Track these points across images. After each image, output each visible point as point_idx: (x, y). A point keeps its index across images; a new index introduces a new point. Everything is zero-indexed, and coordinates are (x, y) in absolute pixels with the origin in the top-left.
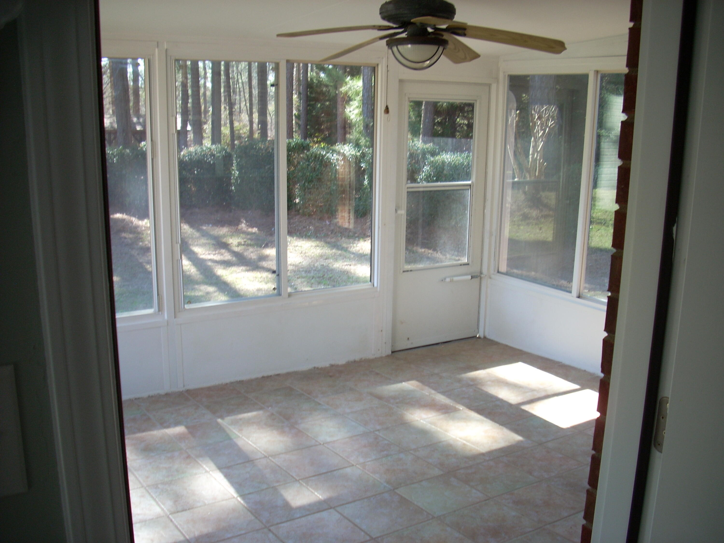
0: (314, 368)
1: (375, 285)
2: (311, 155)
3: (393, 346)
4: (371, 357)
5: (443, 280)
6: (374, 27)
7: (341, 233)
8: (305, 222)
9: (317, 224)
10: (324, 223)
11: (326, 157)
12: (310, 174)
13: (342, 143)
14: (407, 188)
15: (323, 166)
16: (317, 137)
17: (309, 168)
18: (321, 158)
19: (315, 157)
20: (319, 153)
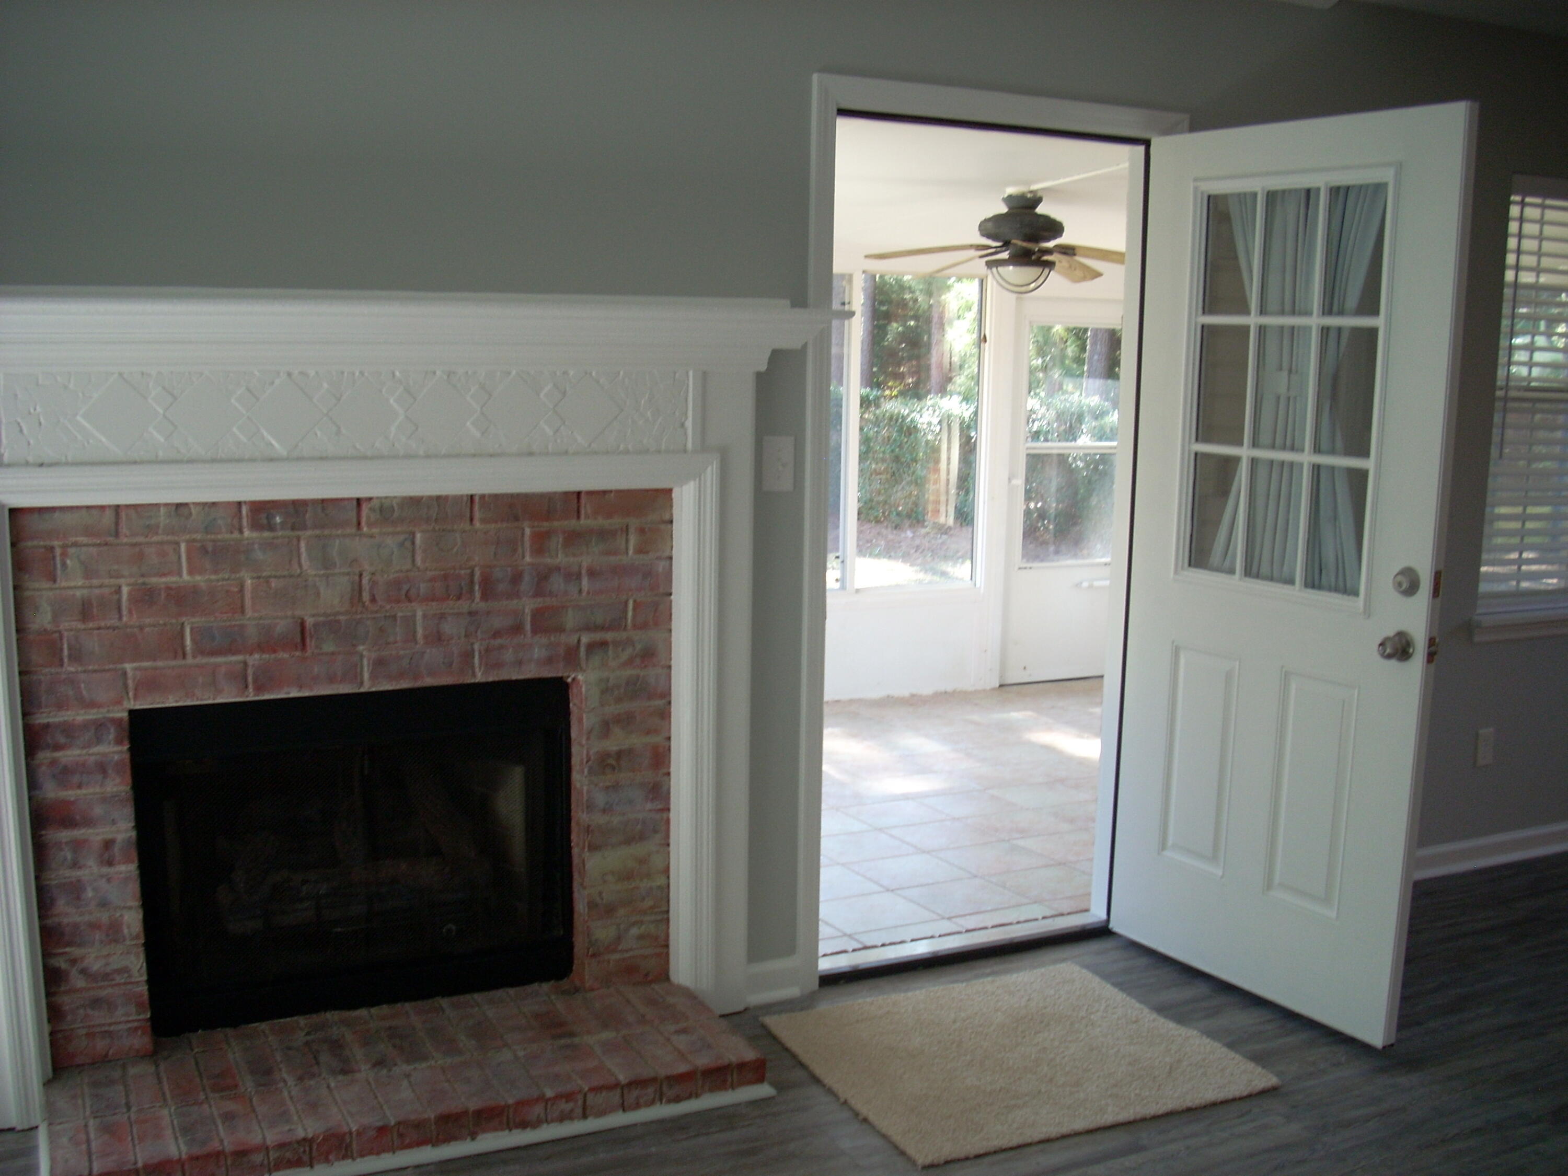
0: (888, 696)
1: (978, 585)
2: (884, 416)
3: (1001, 677)
4: (970, 688)
5: (1078, 585)
6: (971, 247)
7: (932, 551)
8: (870, 533)
9: (890, 537)
10: (903, 535)
11: (909, 419)
12: (880, 448)
13: (938, 395)
14: (1027, 449)
15: (903, 435)
16: (891, 388)
17: (879, 438)
18: (900, 420)
19: (891, 418)
20: (896, 411)
